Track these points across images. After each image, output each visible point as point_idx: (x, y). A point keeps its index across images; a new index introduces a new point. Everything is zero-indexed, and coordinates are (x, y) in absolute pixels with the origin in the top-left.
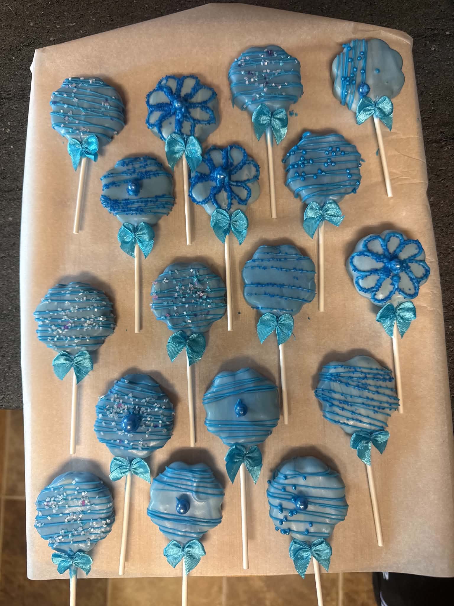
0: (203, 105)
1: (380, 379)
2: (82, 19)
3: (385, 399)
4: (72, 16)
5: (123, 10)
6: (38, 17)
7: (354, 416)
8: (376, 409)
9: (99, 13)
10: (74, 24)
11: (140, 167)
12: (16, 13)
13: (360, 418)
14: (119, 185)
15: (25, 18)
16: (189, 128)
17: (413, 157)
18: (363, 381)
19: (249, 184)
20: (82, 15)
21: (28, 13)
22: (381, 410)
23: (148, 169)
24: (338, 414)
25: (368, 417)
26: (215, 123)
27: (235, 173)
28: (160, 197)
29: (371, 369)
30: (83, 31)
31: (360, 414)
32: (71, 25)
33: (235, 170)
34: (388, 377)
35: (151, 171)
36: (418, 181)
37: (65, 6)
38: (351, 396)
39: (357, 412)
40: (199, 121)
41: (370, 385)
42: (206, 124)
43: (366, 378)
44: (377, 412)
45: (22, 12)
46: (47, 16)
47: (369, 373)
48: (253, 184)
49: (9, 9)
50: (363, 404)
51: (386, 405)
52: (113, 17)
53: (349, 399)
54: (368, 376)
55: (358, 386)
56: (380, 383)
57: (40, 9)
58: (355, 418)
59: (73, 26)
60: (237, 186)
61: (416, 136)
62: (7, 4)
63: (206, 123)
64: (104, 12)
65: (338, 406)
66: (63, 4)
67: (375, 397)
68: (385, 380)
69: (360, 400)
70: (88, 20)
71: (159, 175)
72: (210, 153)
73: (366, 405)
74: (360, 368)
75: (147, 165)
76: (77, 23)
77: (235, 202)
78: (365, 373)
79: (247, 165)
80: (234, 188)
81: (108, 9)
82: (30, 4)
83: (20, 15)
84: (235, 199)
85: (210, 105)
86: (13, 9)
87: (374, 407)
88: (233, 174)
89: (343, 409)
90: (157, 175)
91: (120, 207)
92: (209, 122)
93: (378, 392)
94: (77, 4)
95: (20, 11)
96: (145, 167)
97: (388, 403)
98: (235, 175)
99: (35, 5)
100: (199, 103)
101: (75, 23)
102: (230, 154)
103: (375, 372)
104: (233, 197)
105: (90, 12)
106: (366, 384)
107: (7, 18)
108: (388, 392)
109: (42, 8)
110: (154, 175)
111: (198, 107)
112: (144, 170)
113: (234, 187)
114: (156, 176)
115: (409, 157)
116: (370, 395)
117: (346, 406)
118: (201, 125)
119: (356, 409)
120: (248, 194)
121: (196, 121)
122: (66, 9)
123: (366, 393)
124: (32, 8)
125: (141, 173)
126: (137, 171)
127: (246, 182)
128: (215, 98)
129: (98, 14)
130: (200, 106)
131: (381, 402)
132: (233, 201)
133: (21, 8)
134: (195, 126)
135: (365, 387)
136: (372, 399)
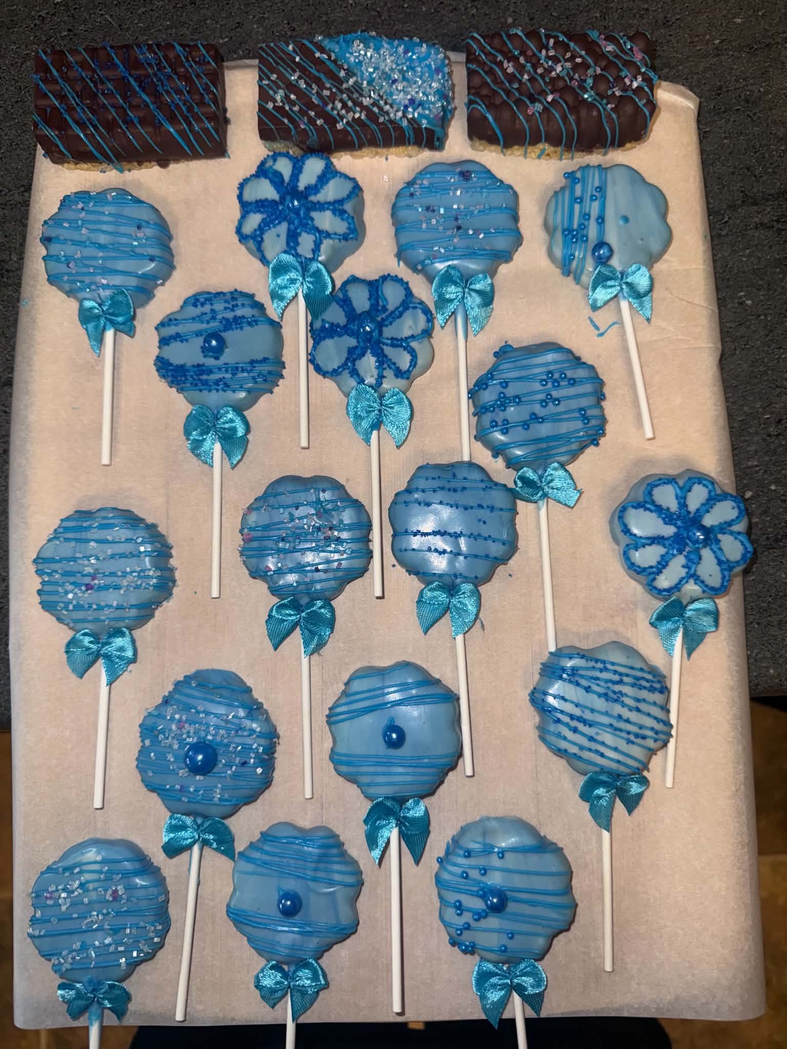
0: (337, 207)
1: (645, 688)
2: (239, 30)
3: (649, 722)
4: (221, 25)
5: (311, 12)
6: (160, 30)
7: (594, 746)
8: (632, 737)
9: (268, 18)
10: (226, 40)
11: (226, 308)
12: (120, 26)
13: (602, 749)
14: (187, 340)
15: (137, 34)
16: (312, 246)
17: (696, 302)
18: (617, 688)
19: (414, 344)
20: (238, 23)
21: (141, 25)
22: (639, 741)
23: (239, 312)
24: (565, 738)
25: (616, 749)
26: (356, 240)
27: (391, 323)
28: (258, 362)
29: (632, 668)
30: (243, 51)
31: (603, 744)
32: (221, 41)
33: (391, 320)
34: (657, 686)
35: (243, 317)
36: (704, 345)
37: (207, 9)
38: (593, 711)
39: (599, 738)
40: (328, 235)
41: (626, 695)
42: (340, 240)
43: (620, 682)
44: (633, 743)
45: (131, 23)
46: (176, 28)
47: (627, 675)
48: (420, 343)
49: (106, 20)
50: (611, 725)
51: (649, 733)
52: (294, 25)
53: (588, 715)
54: (626, 679)
55: (606, 695)
56: (644, 694)
57: (163, 17)
58: (593, 748)
59: (224, 44)
60: (393, 345)
61: (702, 267)
62: (102, 12)
63: (341, 237)
64: (277, 15)
65: (567, 725)
66: (201, 6)
67: (633, 716)
68: (652, 690)
69: (605, 720)
70: (251, 32)
71: (257, 324)
72: (347, 288)
73: (616, 729)
74: (613, 664)
75: (237, 305)
76: (231, 38)
77: (389, 373)
78: (621, 674)
79: (411, 309)
80: (388, 350)
81: (283, 11)
82: (143, 9)
83: (128, 29)
84: (390, 368)
85: (348, 207)
86: (113, 20)
87: (629, 733)
88: (387, 326)
89: (575, 730)
90: (254, 323)
91: (188, 377)
92: (345, 237)
93: (638, 710)
94: (227, 4)
95: (128, 22)
96: (233, 310)
97: (652, 729)
98: (390, 327)
99: (152, 10)
100: (329, 203)
101: (227, 37)
102: (382, 292)
103: (639, 674)
104: (385, 366)
105: (251, 17)
106: (620, 692)
107: (105, 36)
108: (656, 711)
109: (166, 15)
110: (249, 324)
111: (328, 209)
112: (230, 315)
113: (388, 347)
114: (252, 326)
115: (690, 303)
116: (626, 713)
117: (581, 727)
118: (331, 242)
119: (597, 734)
120: (412, 360)
121: (324, 235)
122: (210, 14)
123: (618, 709)
124: (148, 16)
125: (227, 320)
126: (219, 317)
127: (409, 340)
128: (357, 195)
129: (267, 21)
130: (331, 207)
131: (641, 727)
132: (385, 373)
133: (128, 17)
134: (321, 242)
135: (617, 698)
136: (627, 721)
